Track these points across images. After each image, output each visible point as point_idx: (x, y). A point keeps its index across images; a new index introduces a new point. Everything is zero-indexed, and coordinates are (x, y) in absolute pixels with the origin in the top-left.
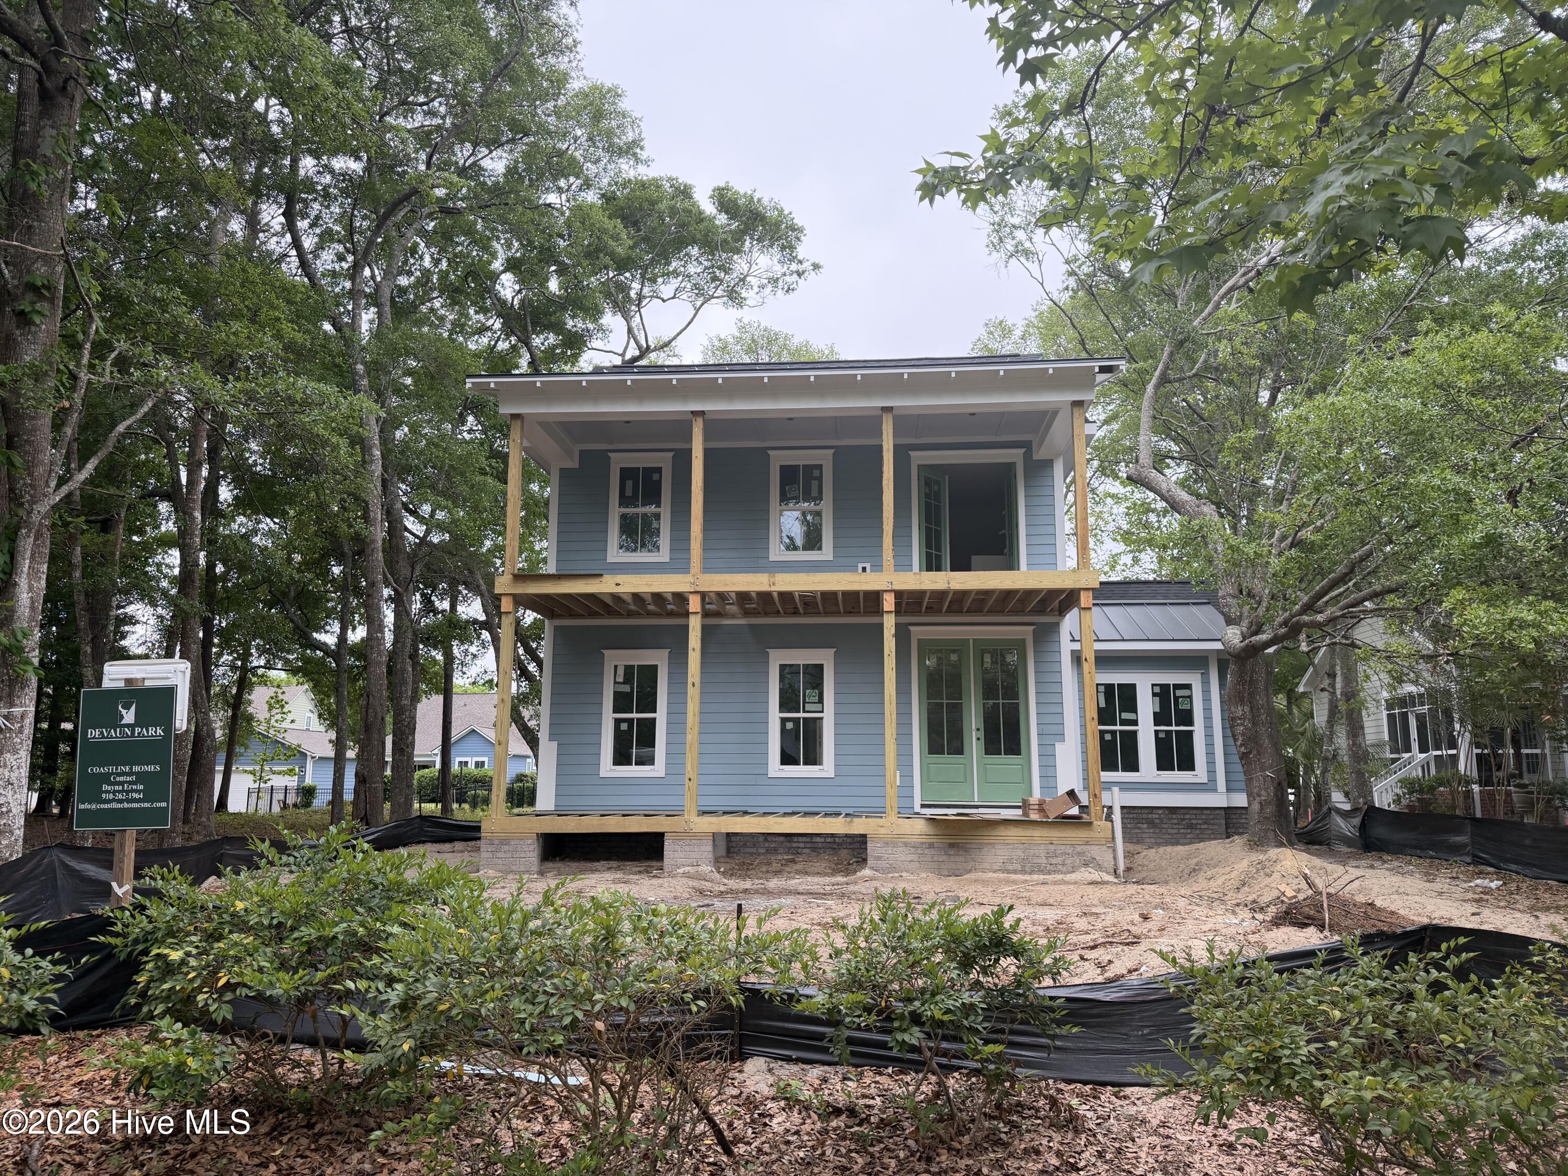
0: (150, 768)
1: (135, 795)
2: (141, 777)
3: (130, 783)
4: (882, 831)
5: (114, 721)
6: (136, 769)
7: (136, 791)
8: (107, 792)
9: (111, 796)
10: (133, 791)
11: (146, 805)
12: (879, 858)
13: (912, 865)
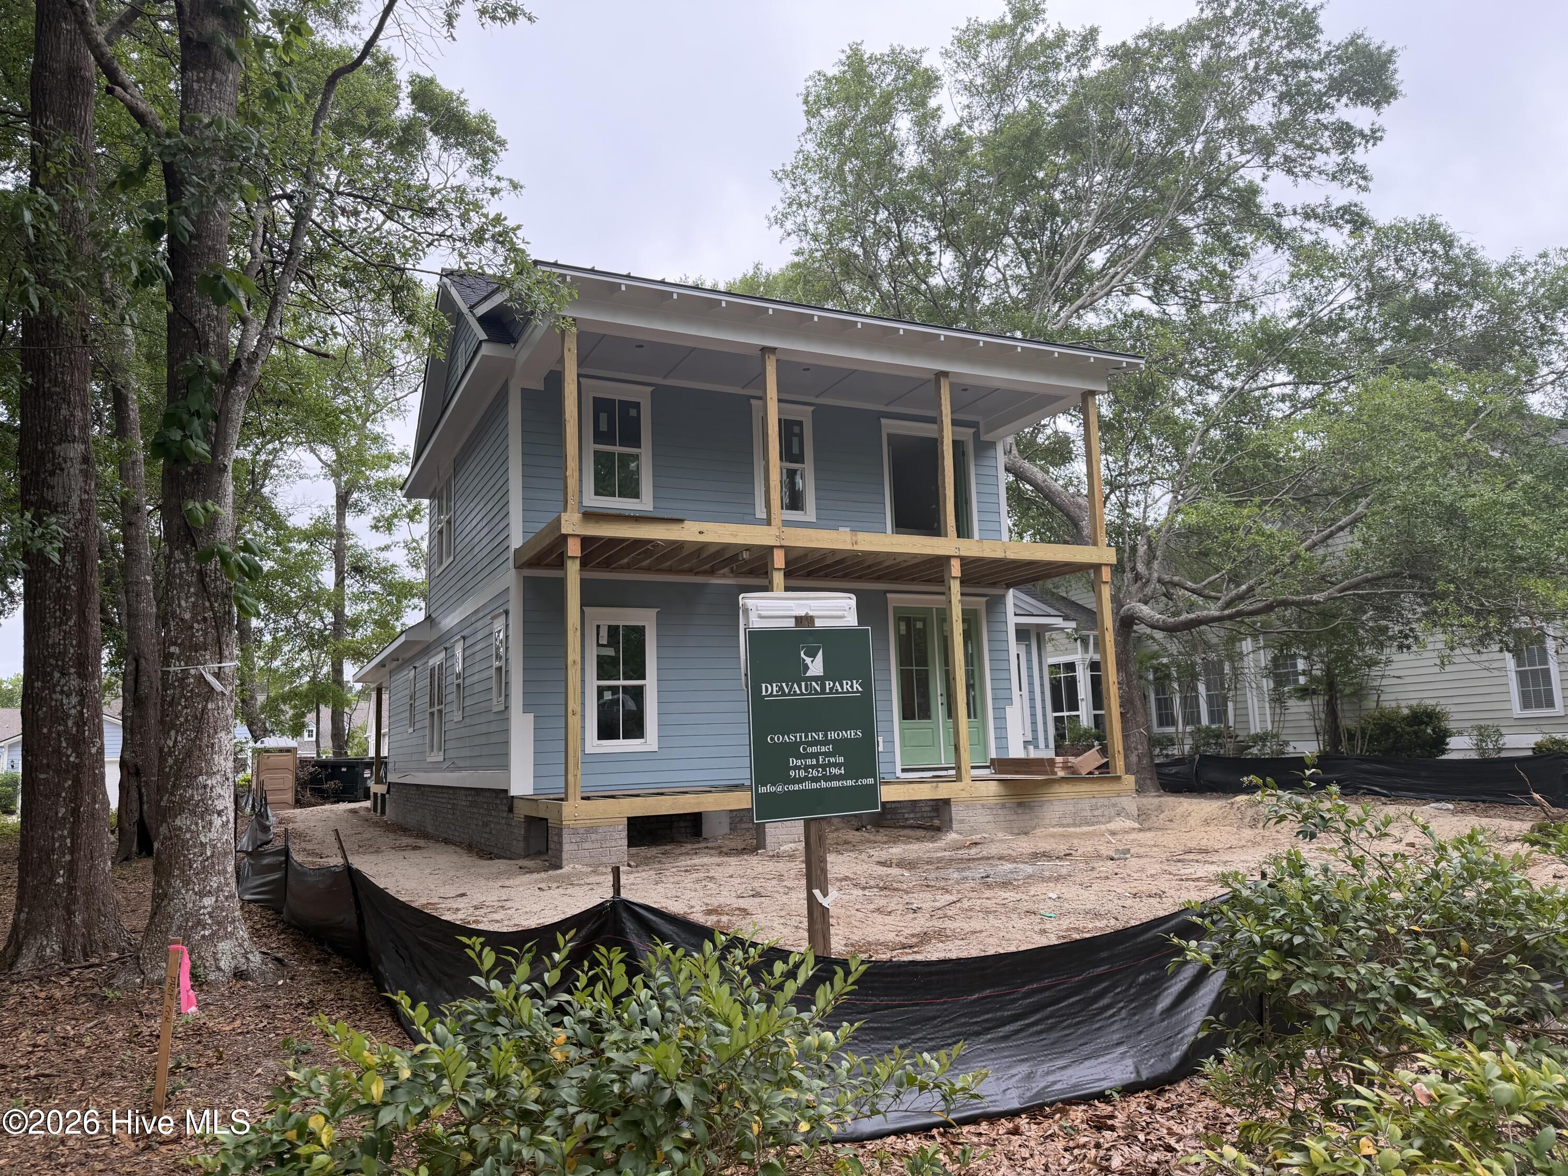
0: (850, 734)
1: (835, 771)
2: (840, 747)
3: (826, 754)
4: (964, 794)
5: (798, 673)
6: (832, 735)
7: (835, 765)
8: (796, 768)
9: (803, 774)
10: (830, 765)
11: (850, 783)
12: (962, 822)
13: (989, 826)
